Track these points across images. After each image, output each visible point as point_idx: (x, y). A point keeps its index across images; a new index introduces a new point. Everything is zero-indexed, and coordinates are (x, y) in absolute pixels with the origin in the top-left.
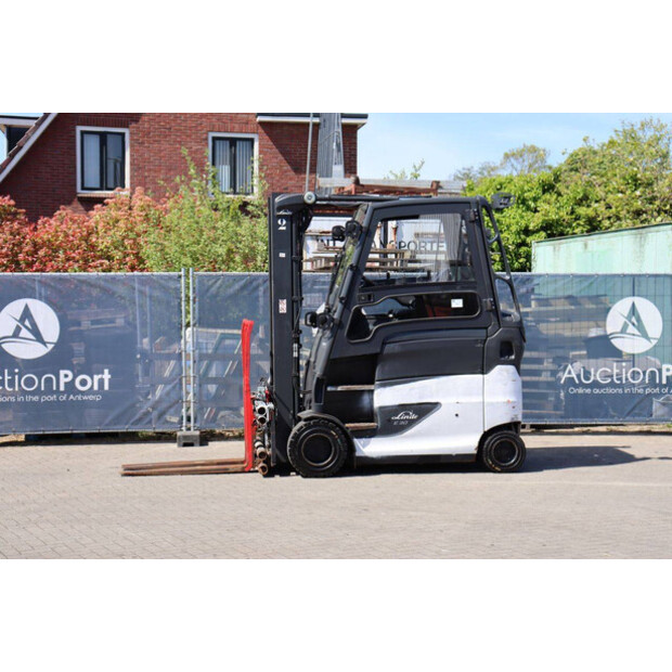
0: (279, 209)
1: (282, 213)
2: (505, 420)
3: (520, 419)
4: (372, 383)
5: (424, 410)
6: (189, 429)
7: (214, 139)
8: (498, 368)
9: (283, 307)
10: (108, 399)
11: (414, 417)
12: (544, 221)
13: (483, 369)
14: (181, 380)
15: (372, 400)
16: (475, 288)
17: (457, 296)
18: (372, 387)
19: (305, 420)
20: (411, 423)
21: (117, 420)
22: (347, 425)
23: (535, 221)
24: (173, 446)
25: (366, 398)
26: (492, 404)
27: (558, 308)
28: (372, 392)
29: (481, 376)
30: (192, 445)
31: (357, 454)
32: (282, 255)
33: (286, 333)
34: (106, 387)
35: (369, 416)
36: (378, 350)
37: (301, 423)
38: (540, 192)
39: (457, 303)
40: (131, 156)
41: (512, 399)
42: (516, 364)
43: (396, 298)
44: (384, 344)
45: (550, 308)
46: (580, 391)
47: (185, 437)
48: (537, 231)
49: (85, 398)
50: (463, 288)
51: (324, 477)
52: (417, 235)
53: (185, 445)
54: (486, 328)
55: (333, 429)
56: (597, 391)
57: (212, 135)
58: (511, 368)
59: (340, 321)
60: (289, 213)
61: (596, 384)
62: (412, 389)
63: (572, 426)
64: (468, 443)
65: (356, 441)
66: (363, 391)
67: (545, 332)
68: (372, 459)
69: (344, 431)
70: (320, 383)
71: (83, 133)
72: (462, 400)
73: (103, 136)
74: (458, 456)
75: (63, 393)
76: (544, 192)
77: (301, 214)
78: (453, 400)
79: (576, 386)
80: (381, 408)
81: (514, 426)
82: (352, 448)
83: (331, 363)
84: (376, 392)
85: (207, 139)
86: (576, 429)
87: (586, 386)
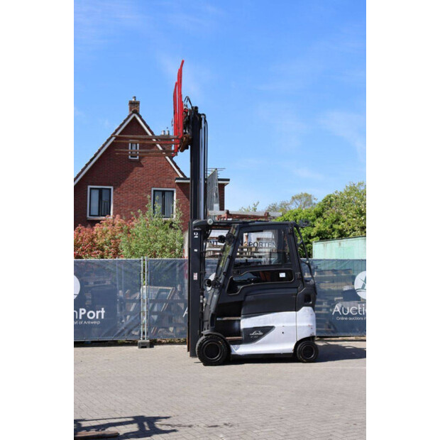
0: (195, 227)
1: (196, 229)
2: (307, 335)
3: (315, 334)
4: (240, 316)
5: (266, 330)
6: (144, 339)
7: (154, 191)
8: (303, 308)
9: (196, 277)
10: (104, 323)
11: (261, 333)
12: (318, 232)
13: (296, 309)
14: (140, 313)
15: (239, 325)
16: (291, 267)
17: (282, 272)
18: (240, 318)
19: (206, 335)
20: (260, 337)
21: (108, 334)
22: (227, 338)
23: (314, 232)
24: (137, 348)
25: (236, 324)
26: (300, 327)
27: (327, 275)
28: (239, 321)
29: (294, 312)
30: (145, 347)
31: (233, 353)
32: (196, 250)
33: (196, 289)
34: (103, 317)
35: (239, 333)
36: (243, 299)
37: (203, 337)
38: (315, 217)
39: (283, 275)
40: (114, 199)
41: (311, 324)
42: (312, 306)
43: (251, 273)
44: (246, 296)
45: (323, 276)
46: (342, 319)
47: (142, 343)
48: (315, 237)
49: (92, 323)
50: (285, 267)
51: (215, 365)
52: (258, 239)
53: (142, 347)
54: (297, 288)
55: (220, 340)
56: (350, 319)
57: (153, 189)
58: (310, 308)
59: (224, 285)
60: (200, 229)
61: (350, 315)
62: (259, 319)
63: (338, 337)
64: (288, 347)
65: (231, 346)
66: (235, 320)
67: (322, 288)
68: (240, 356)
69: (225, 341)
70: (213, 316)
71: (91, 189)
72: (285, 325)
73: (100, 190)
74: (284, 354)
75: (81, 320)
76: (318, 217)
77: (205, 230)
78: (281, 325)
79: (340, 316)
80: (244, 329)
81: (311, 339)
82: (229, 350)
83: (219, 306)
84: (242, 321)
85: (151, 191)
86: (340, 338)
87: (345, 316)
